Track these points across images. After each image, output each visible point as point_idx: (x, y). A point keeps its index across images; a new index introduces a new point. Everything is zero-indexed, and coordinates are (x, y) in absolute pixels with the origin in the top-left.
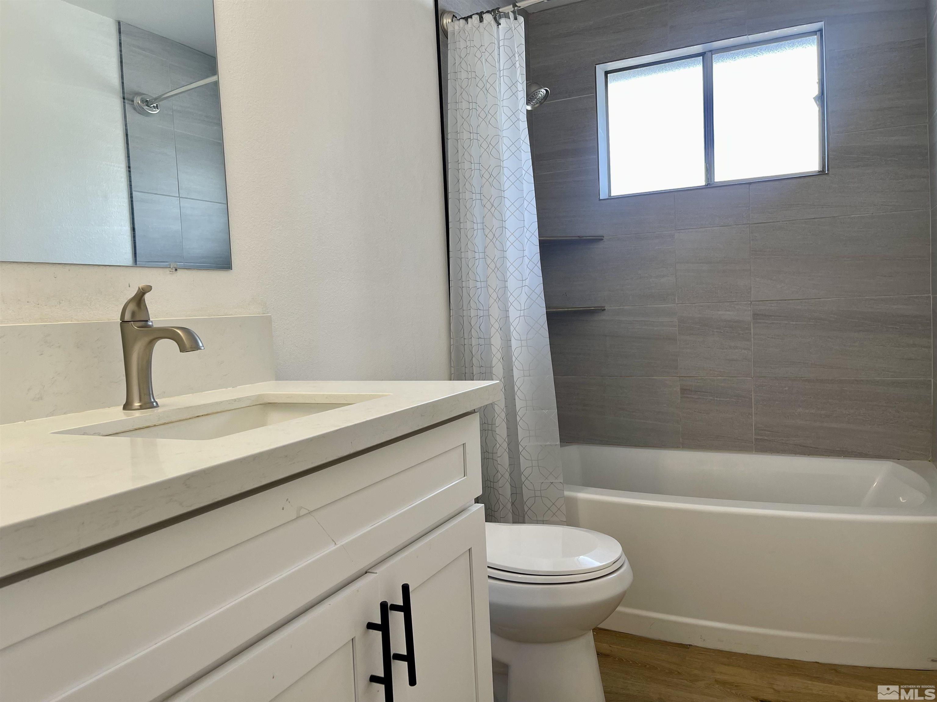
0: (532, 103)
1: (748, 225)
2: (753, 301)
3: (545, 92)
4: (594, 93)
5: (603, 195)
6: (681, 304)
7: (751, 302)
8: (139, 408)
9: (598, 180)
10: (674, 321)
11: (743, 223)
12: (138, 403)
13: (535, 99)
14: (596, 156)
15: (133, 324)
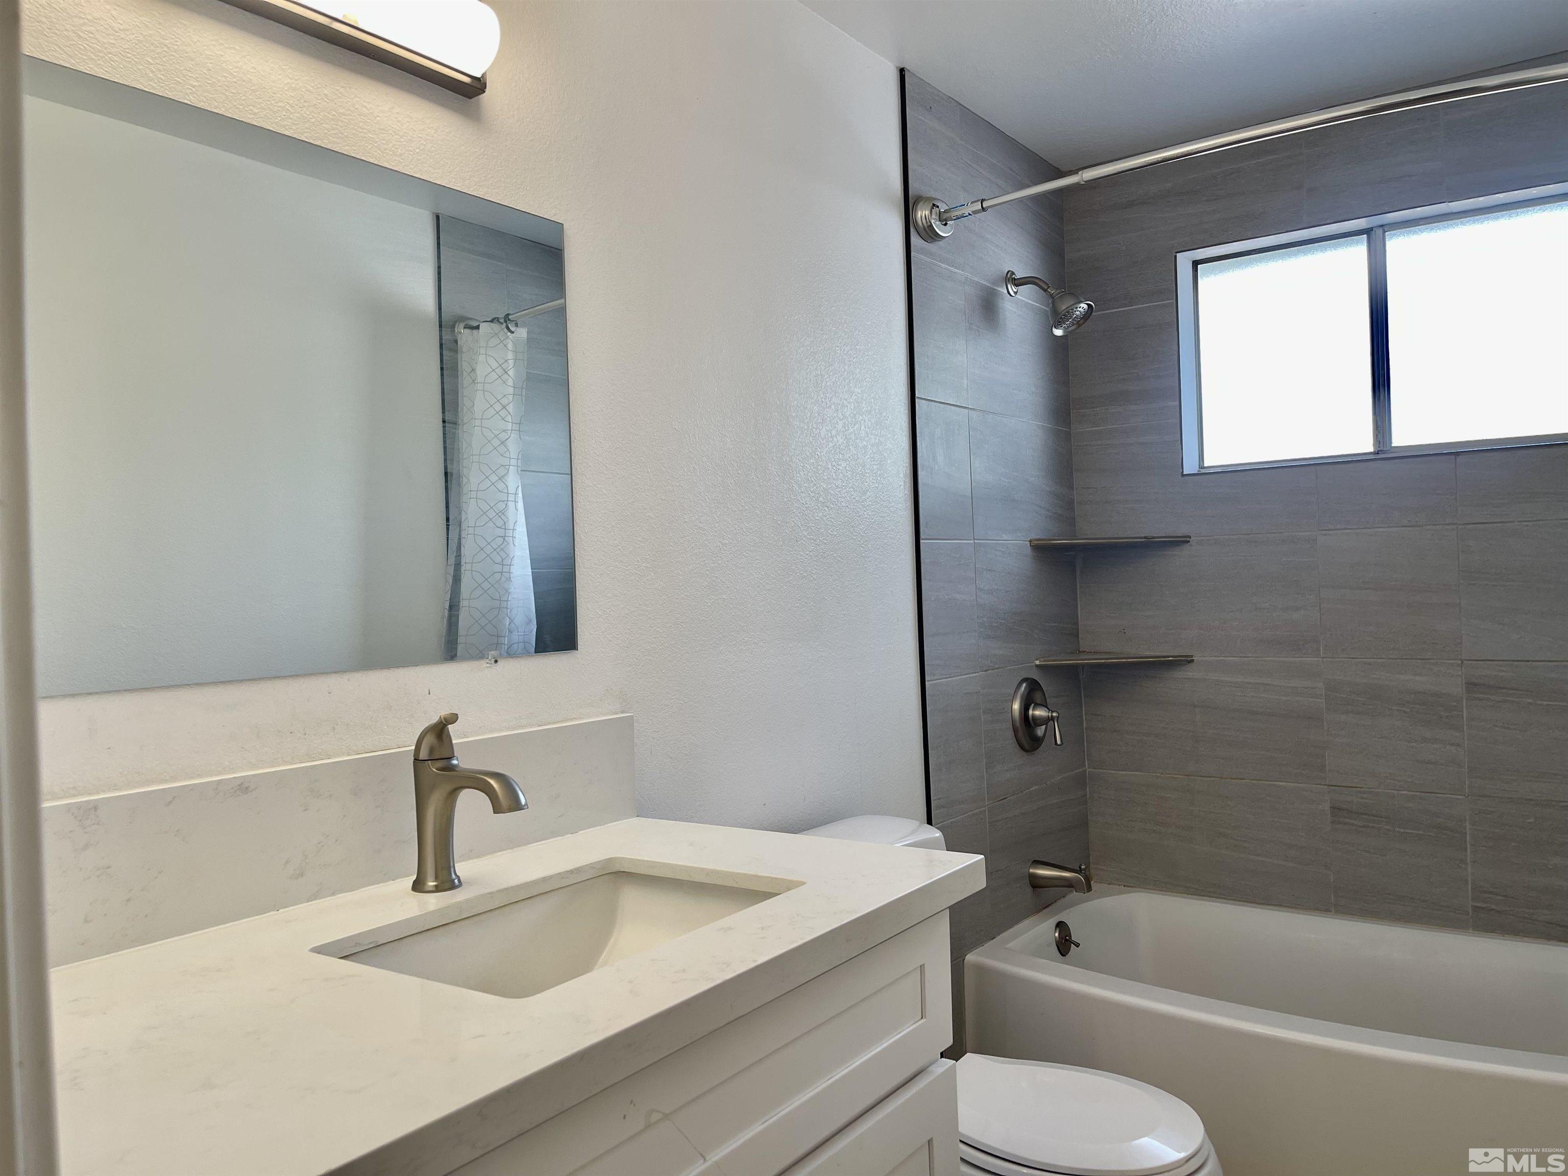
0: (1064, 326)
1: (1455, 527)
2: (1466, 660)
3: (1086, 306)
4: (1173, 299)
5: (1190, 467)
6: (1331, 658)
7: (1462, 662)
8: (434, 889)
9: (1180, 442)
10: (1317, 687)
11: (1444, 523)
12: (434, 882)
13: (1070, 319)
14: (1177, 403)
15: (430, 764)
